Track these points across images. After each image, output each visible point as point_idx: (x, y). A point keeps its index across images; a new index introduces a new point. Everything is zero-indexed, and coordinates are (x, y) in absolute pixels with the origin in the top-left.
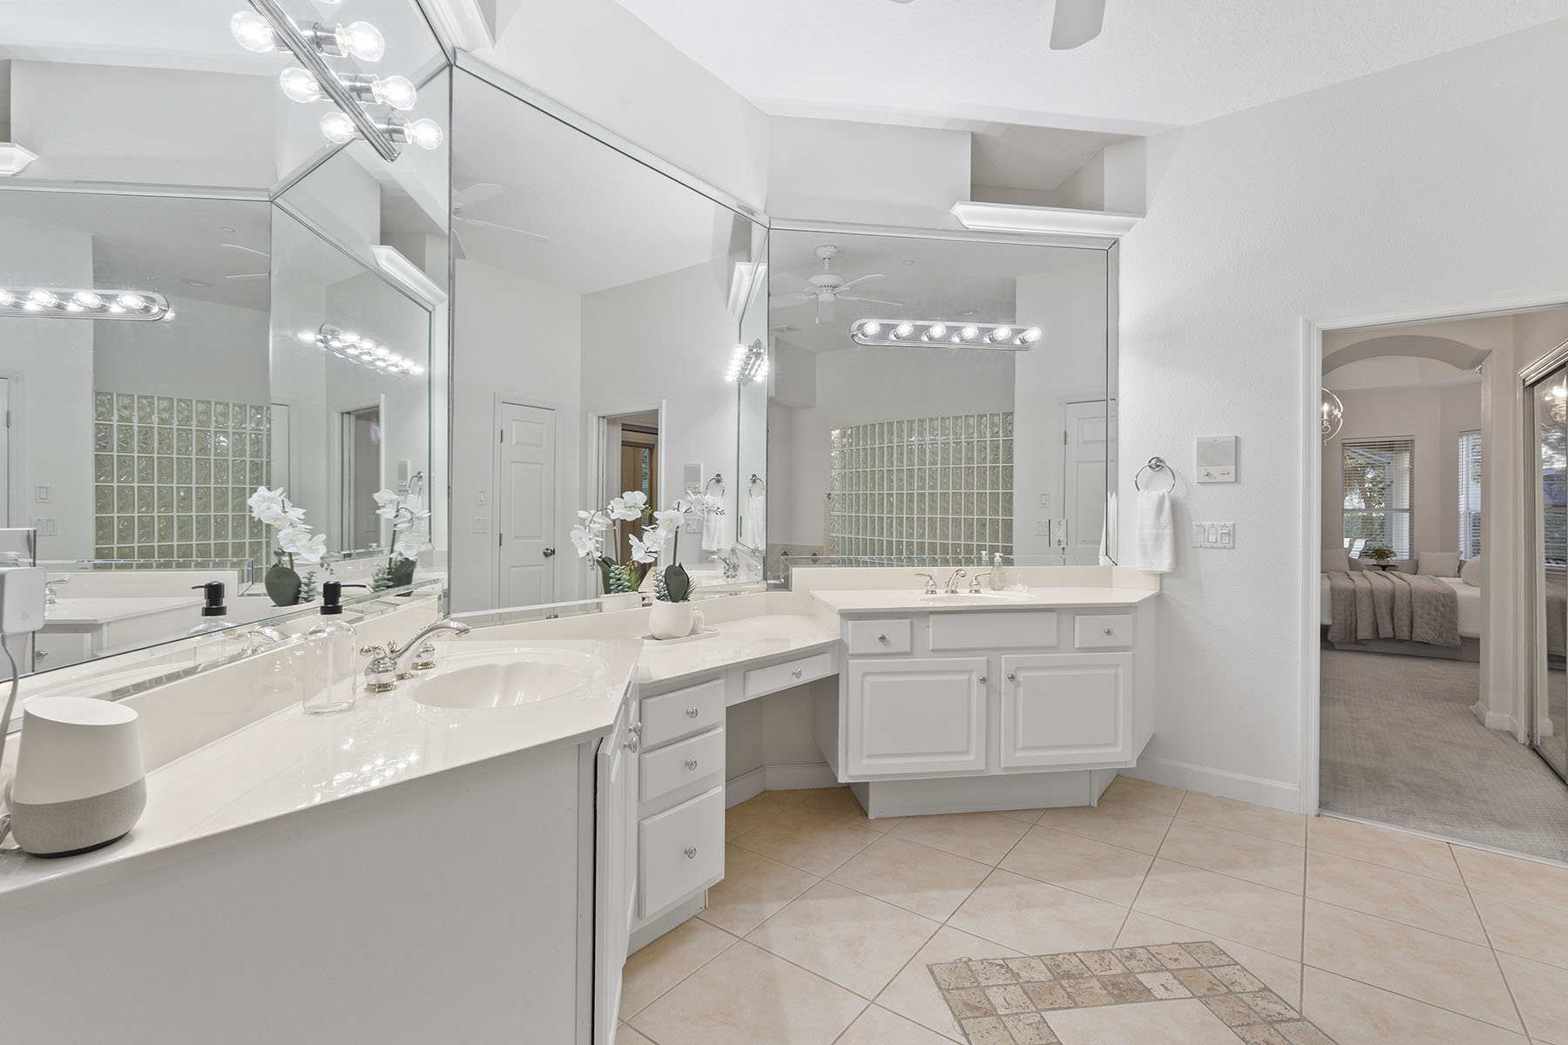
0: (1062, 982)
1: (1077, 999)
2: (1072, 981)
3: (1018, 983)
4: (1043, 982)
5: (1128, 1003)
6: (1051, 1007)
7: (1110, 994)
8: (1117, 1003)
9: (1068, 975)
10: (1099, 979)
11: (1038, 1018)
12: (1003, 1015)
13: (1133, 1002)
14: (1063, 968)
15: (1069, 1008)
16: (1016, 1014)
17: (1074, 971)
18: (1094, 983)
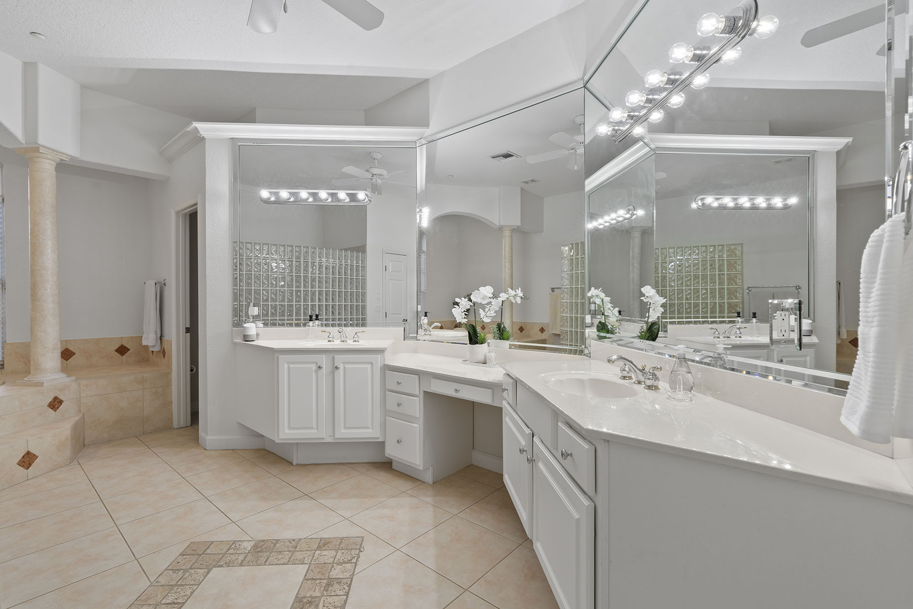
0: (326, 581)
1: (309, 582)
2: (324, 585)
3: (334, 563)
4: (330, 573)
5: (294, 602)
6: (310, 569)
7: (305, 597)
8: (297, 597)
9: (329, 585)
10: (320, 598)
11: (305, 562)
12: (315, 553)
13: (293, 604)
14: (336, 584)
15: (306, 575)
16: (313, 556)
17: (330, 588)
18: (318, 594)
